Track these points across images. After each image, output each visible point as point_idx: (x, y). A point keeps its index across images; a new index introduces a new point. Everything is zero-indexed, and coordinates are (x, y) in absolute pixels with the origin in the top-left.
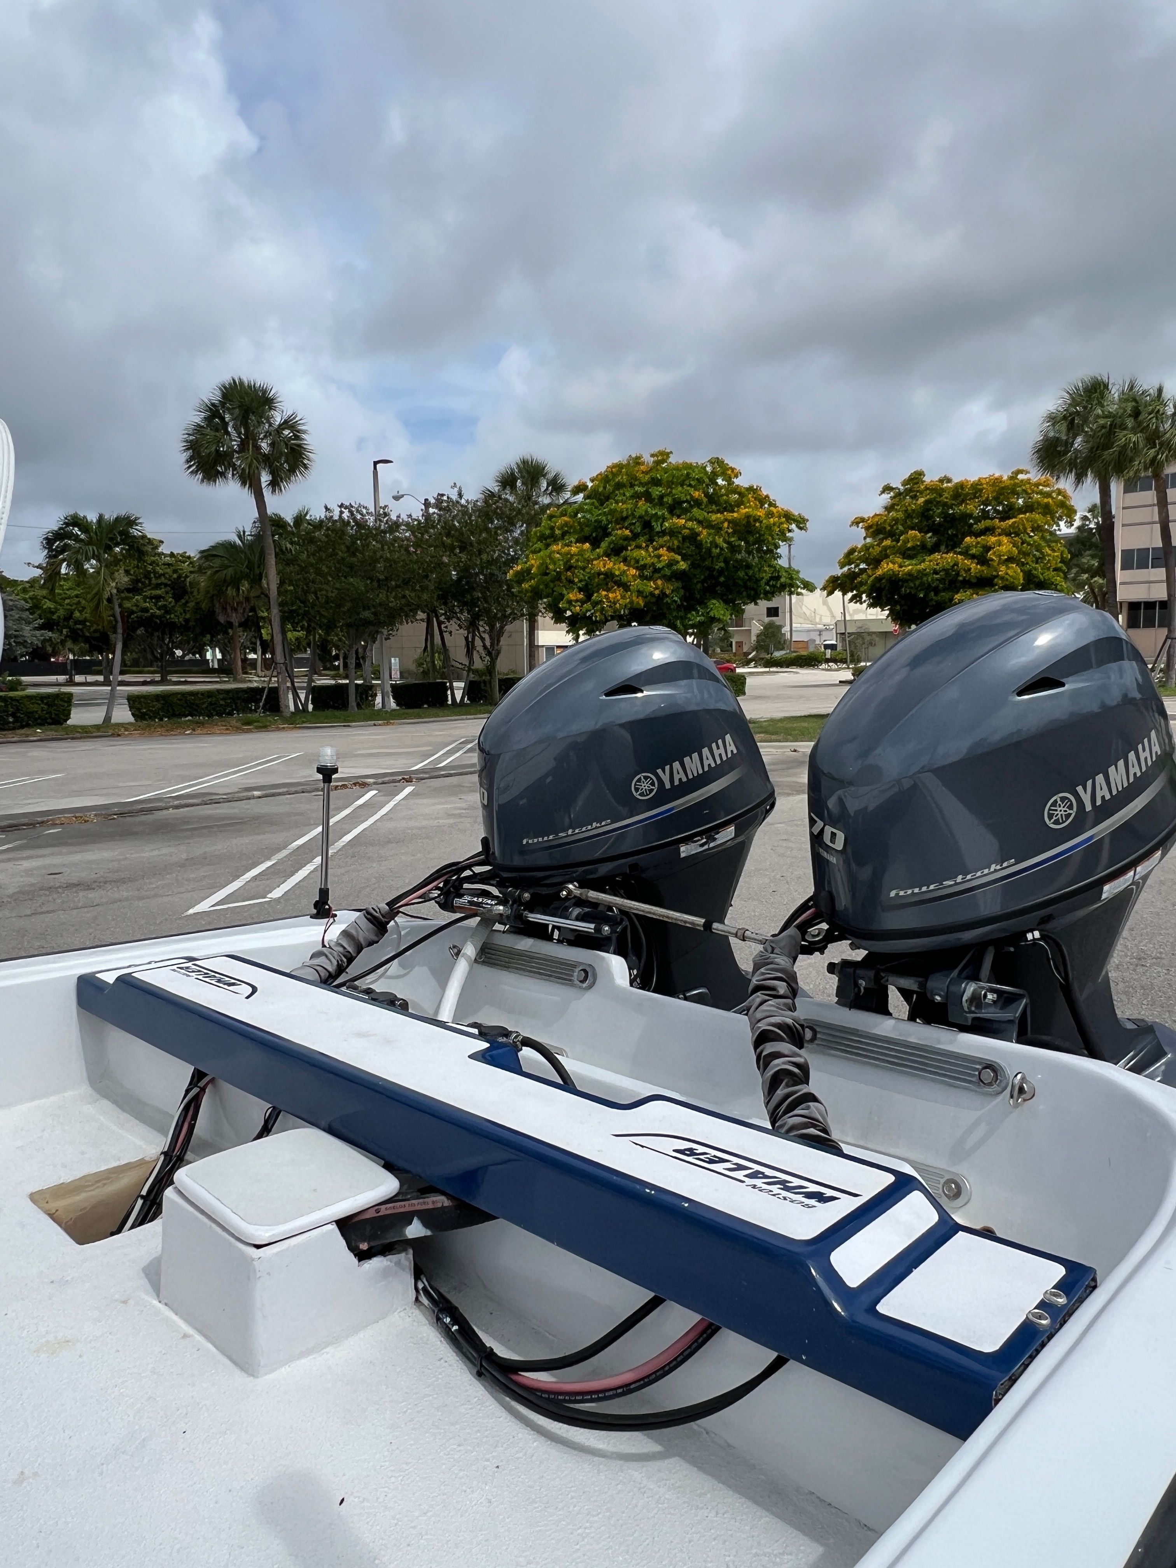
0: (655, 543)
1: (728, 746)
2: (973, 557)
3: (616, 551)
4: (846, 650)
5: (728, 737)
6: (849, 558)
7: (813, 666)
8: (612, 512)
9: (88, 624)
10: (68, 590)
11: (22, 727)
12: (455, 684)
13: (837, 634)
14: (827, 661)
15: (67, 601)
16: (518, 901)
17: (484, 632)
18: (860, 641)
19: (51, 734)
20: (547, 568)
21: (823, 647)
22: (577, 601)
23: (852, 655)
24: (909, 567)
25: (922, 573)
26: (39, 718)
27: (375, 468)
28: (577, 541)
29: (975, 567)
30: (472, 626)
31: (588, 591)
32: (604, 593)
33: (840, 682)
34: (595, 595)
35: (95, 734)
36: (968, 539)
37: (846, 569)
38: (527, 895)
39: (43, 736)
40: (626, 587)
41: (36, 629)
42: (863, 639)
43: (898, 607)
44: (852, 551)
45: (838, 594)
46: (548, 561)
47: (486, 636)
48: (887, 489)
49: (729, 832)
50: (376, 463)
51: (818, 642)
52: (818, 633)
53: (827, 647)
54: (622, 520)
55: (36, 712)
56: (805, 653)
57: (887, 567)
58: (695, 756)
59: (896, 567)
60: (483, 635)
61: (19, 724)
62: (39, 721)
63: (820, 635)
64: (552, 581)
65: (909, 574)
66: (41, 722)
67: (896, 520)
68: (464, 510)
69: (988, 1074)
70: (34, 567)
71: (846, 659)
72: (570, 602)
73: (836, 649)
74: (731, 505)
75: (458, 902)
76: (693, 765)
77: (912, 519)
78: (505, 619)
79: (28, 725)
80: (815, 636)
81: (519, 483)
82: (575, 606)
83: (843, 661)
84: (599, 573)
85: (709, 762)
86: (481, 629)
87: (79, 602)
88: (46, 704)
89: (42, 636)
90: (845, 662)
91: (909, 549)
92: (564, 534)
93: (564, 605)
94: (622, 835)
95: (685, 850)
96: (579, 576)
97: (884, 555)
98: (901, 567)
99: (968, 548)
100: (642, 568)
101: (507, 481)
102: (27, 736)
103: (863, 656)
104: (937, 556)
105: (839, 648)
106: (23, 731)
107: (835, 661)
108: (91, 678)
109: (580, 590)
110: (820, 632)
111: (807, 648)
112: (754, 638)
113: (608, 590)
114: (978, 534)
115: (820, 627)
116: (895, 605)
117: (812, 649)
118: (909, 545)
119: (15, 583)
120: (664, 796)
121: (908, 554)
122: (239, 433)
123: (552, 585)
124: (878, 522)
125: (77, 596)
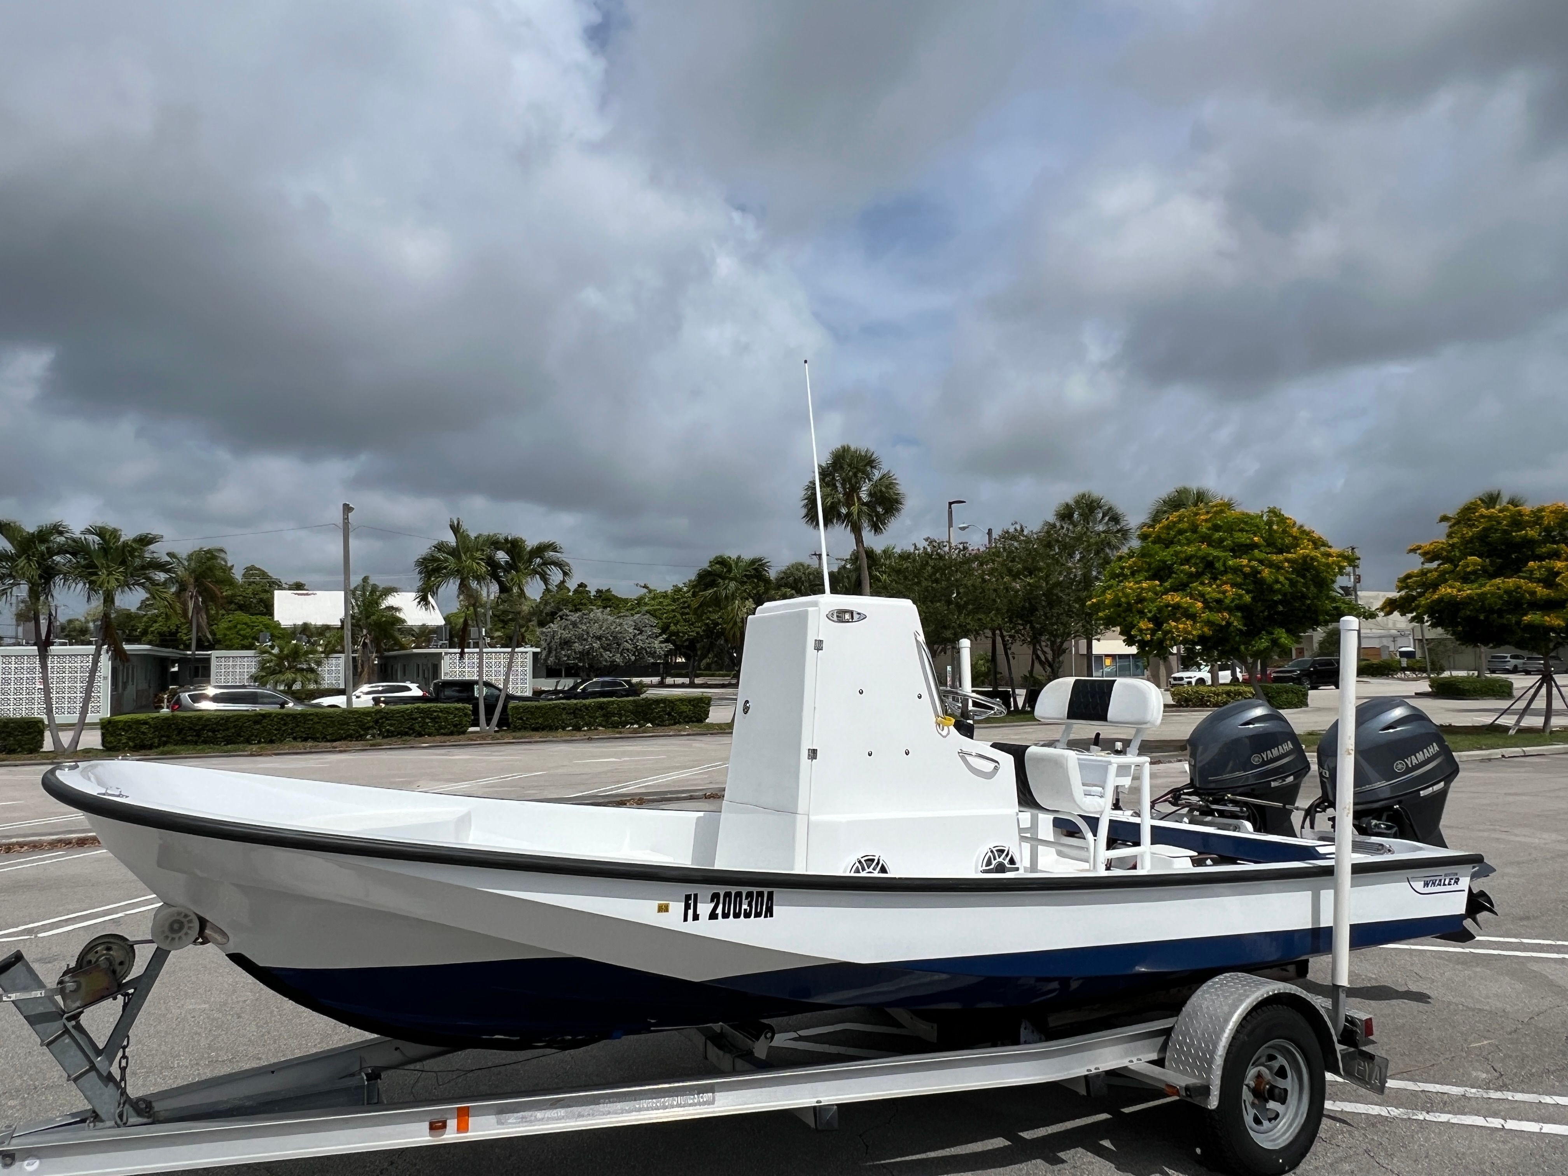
0: (1218, 581)
1: (1289, 746)
2: (1539, 581)
3: (1181, 587)
4: (1425, 658)
5: (1289, 742)
6: (1404, 582)
7: (1387, 675)
8: (1176, 554)
9: (681, 635)
10: (667, 606)
11: (675, 724)
12: (1017, 691)
13: (1414, 640)
14: (1404, 670)
15: (665, 615)
16: (1208, 801)
17: (1046, 646)
18: (1441, 648)
19: (696, 730)
20: (1120, 600)
21: (1398, 654)
22: (1147, 629)
23: (1433, 663)
24: (1468, 591)
25: (1482, 597)
26: (687, 717)
27: (950, 507)
28: (1146, 579)
29: (1541, 591)
30: (1035, 641)
31: (1158, 622)
32: (1174, 624)
33: (1416, 694)
34: (1165, 625)
35: (727, 731)
36: (1531, 563)
37: (1403, 593)
38: (1211, 799)
39: (691, 732)
40: (1193, 617)
41: (661, 642)
42: (1445, 646)
43: (1460, 628)
44: (1409, 576)
45: (1396, 614)
46: (1120, 594)
47: (1047, 650)
48: (1444, 519)
49: (1291, 778)
50: (950, 504)
51: (1392, 649)
52: (1392, 639)
53: (1403, 654)
54: (1187, 560)
55: (686, 712)
56: (1375, 661)
57: (1445, 590)
58: (1276, 749)
59: (1455, 592)
60: (1046, 649)
61: (673, 721)
62: (687, 720)
63: (1394, 641)
64: (1124, 612)
65: (1469, 597)
66: (689, 720)
67: (1453, 546)
68: (1028, 541)
69: (1380, 847)
70: (641, 586)
71: (1425, 667)
72: (1141, 630)
73: (1414, 657)
74: (1287, 547)
75: (1180, 802)
76: (1275, 752)
77: (1469, 547)
78: (1066, 635)
79: (679, 723)
80: (1385, 642)
81: (1076, 516)
82: (1146, 634)
83: (1423, 670)
84: (1168, 606)
85: (1281, 751)
86: (1043, 644)
87: (675, 616)
88: (693, 705)
89: (666, 647)
90: (1425, 671)
91: (1470, 573)
92: (1133, 574)
93: (1135, 633)
94: (1247, 778)
95: (1273, 784)
96: (1151, 608)
97: (1442, 579)
98: (1459, 591)
99: (1531, 572)
100: (1205, 602)
101: (1066, 514)
102: (680, 731)
103: (1444, 663)
104: (1498, 581)
105: (1418, 656)
106: (675, 727)
107: (1412, 669)
108: (679, 680)
109: (1150, 620)
110: (1394, 639)
111: (1380, 655)
112: (1316, 645)
113: (1177, 620)
114: (1540, 558)
115: (1394, 632)
116: (1457, 627)
117: (1385, 657)
118: (1468, 570)
119: (626, 601)
120: (1265, 763)
121: (1466, 578)
122: (844, 489)
123: (1123, 615)
124: (1434, 549)
125: (673, 611)
